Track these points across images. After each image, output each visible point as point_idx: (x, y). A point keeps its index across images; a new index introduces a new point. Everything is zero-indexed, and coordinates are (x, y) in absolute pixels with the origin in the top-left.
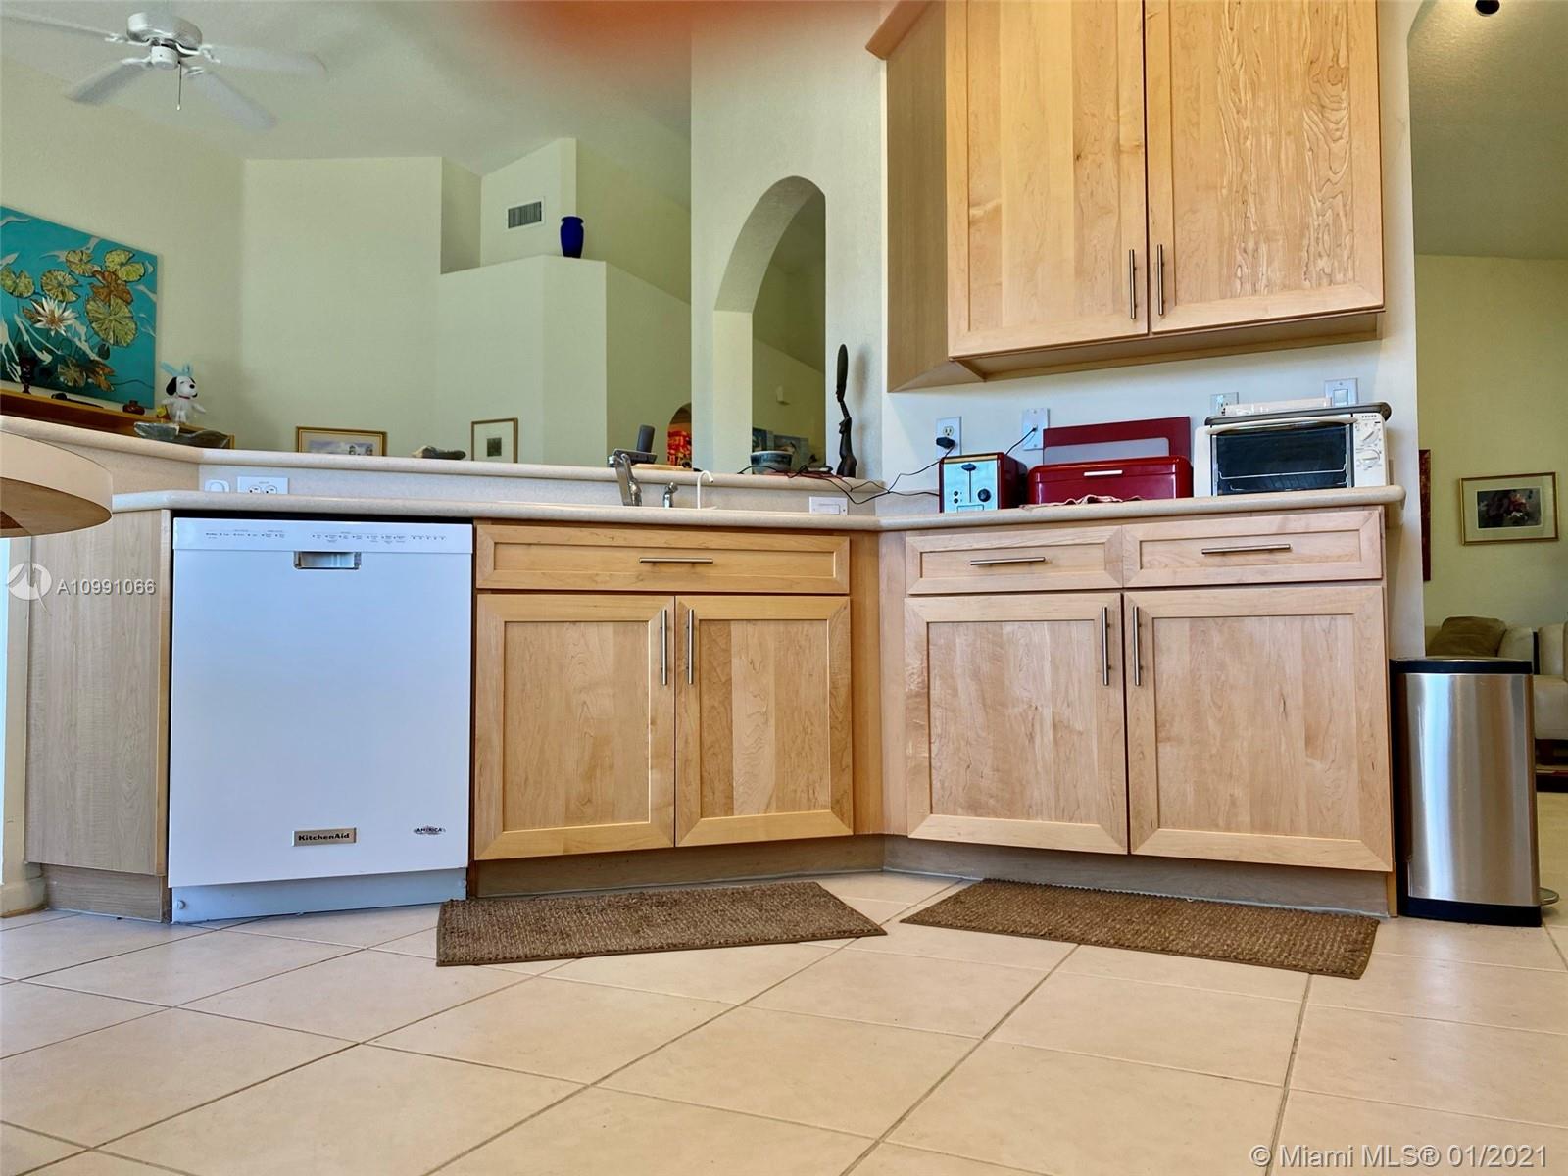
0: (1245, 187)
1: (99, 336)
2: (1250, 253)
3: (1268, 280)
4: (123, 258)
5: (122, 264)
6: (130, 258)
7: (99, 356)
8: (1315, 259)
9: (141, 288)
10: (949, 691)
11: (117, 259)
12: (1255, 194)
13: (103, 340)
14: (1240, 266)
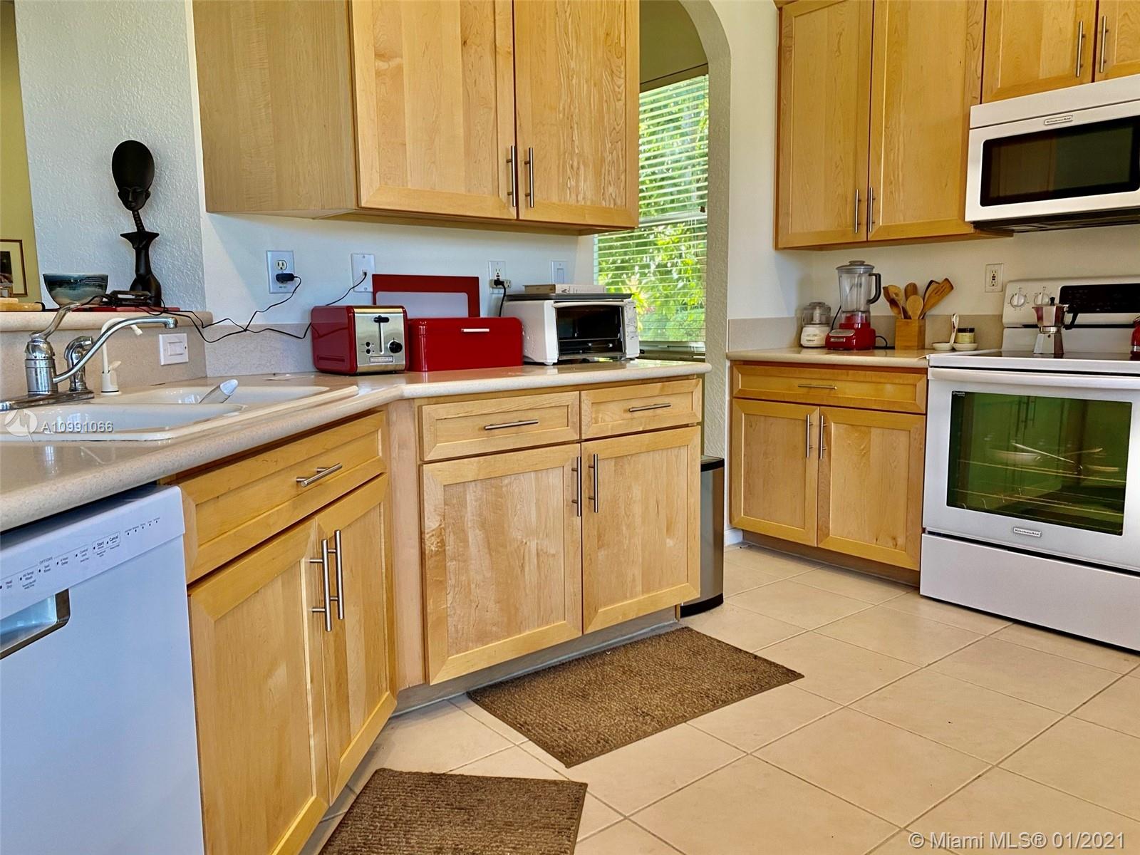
0: (572, 116)
2: (575, 169)
3: (585, 194)
8: (608, 186)
10: (461, 544)
12: (577, 123)
14: (569, 178)
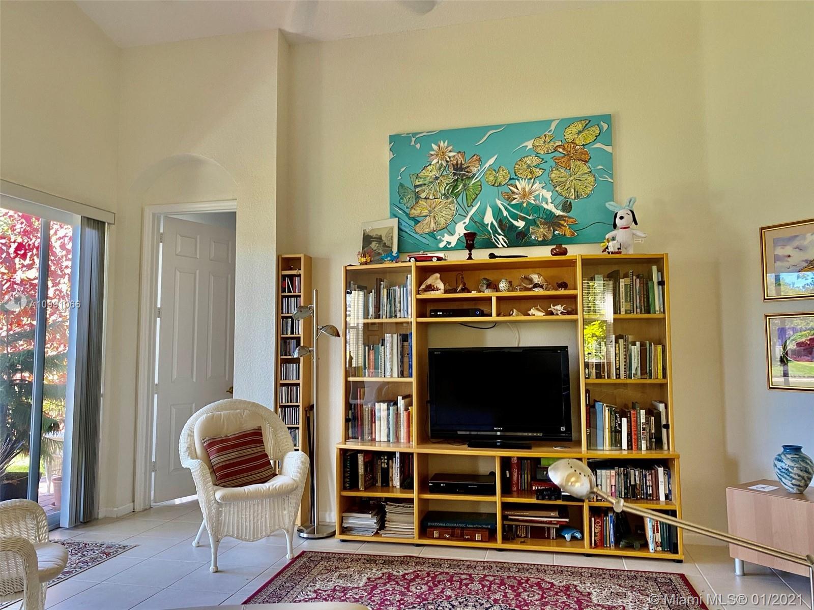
1: (562, 195)
4: (580, 127)
5: (580, 132)
6: (586, 125)
7: (563, 212)
9: (598, 145)
11: (575, 130)
13: (565, 198)
